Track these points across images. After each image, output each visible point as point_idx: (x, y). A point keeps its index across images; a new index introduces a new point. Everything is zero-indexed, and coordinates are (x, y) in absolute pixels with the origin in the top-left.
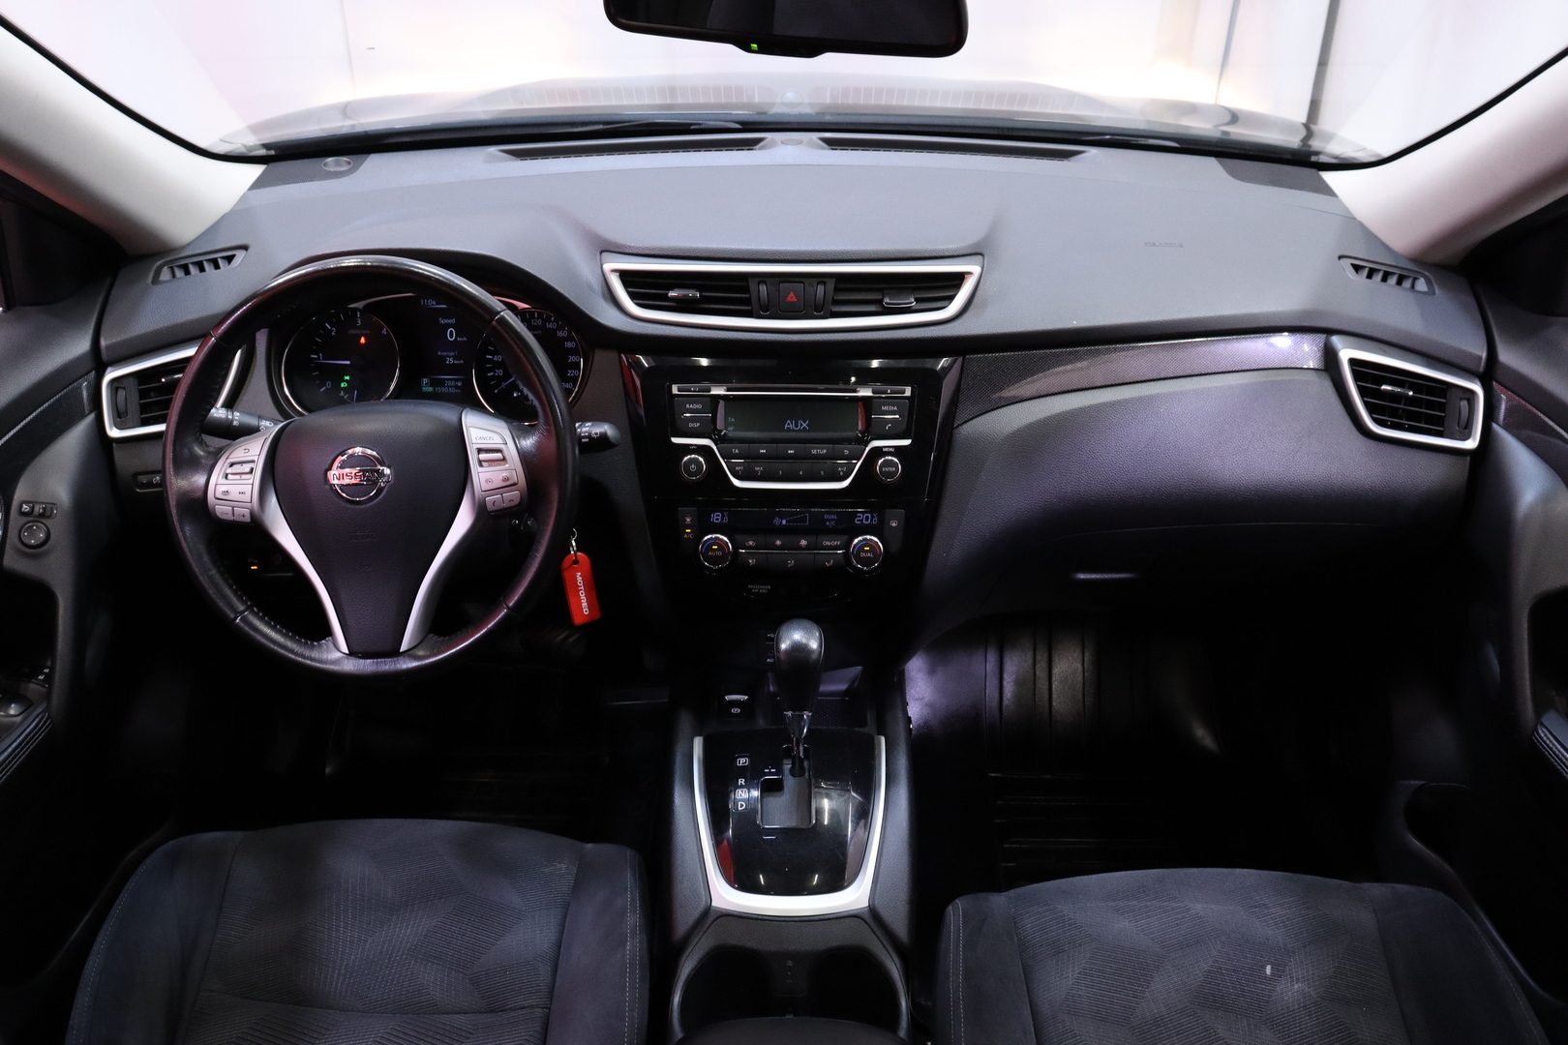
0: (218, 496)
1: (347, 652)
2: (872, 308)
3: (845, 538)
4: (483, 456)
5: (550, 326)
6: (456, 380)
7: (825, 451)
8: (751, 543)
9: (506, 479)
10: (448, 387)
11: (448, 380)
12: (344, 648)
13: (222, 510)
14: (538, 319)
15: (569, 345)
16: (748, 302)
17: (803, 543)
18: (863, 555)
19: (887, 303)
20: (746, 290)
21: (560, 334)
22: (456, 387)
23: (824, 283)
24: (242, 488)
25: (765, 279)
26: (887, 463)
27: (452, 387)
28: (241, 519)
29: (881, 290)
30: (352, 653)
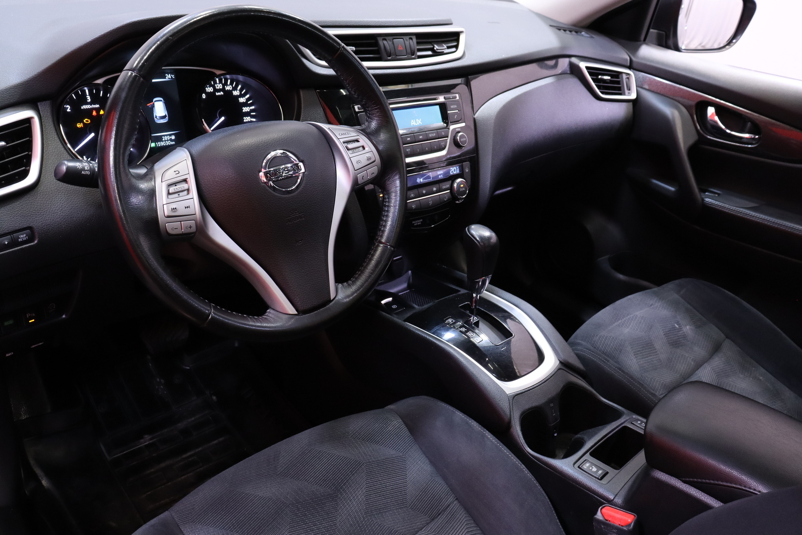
0: (166, 214)
1: (296, 313)
2: (430, 53)
3: (450, 182)
4: (350, 146)
5: (229, 88)
6: (170, 135)
7: (435, 134)
8: (412, 195)
9: (369, 159)
10: (165, 141)
11: (164, 136)
12: (291, 310)
13: (173, 227)
14: (219, 84)
15: (242, 100)
16: (378, 52)
17: (435, 189)
18: (461, 190)
19: (437, 49)
20: (376, 44)
21: (236, 93)
22: (171, 140)
23: (411, 39)
24: (186, 203)
25: (386, 38)
26: (461, 137)
27: (168, 140)
28: (189, 231)
29: (430, 43)
30: (300, 312)
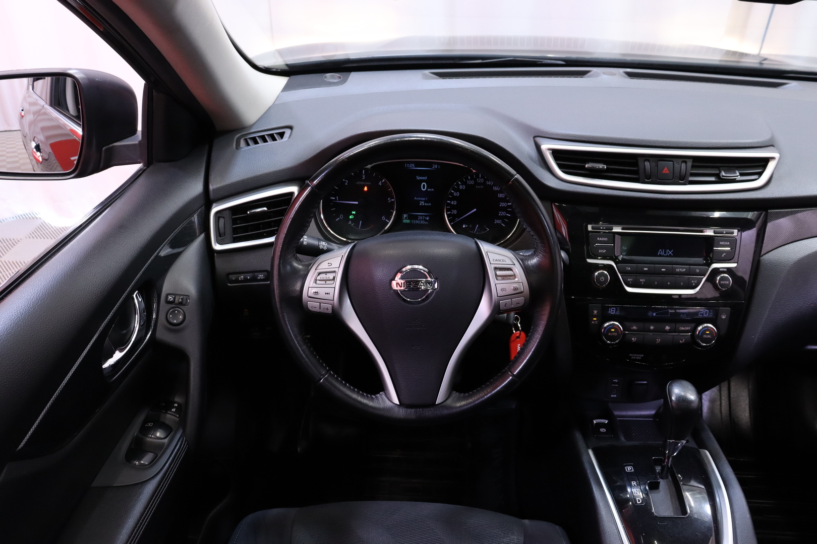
0: (309, 295)
1: (398, 403)
2: (713, 179)
3: (693, 325)
4: (499, 273)
5: (489, 183)
6: (426, 216)
7: (684, 270)
8: (634, 327)
9: (515, 289)
10: (420, 220)
11: (420, 215)
12: (396, 401)
13: (313, 305)
14: (481, 178)
15: (500, 195)
16: (636, 172)
17: (667, 328)
18: (705, 336)
19: (723, 176)
20: (636, 164)
21: (495, 188)
22: (425, 220)
23: (686, 162)
24: (327, 290)
25: (649, 159)
26: (722, 279)
27: (422, 220)
28: (326, 311)
29: (718, 168)
30: (402, 404)
